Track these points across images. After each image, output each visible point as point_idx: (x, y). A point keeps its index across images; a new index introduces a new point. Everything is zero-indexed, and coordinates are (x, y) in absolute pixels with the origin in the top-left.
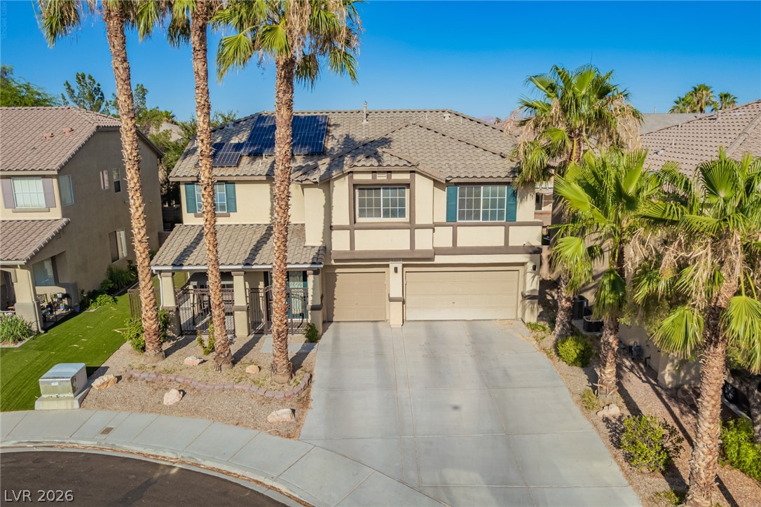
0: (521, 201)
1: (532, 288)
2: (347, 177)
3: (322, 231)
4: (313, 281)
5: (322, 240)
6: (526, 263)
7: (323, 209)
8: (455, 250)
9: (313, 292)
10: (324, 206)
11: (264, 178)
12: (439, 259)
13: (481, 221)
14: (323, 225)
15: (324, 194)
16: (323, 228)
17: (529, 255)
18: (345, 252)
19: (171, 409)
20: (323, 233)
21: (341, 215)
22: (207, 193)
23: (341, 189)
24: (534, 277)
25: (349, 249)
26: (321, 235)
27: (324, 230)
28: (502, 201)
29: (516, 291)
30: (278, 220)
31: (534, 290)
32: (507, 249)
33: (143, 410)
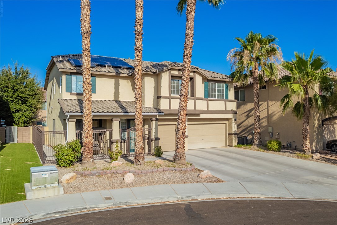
0: (229, 90)
1: (234, 130)
2: (168, 72)
3: (153, 100)
5: (153, 105)
6: (232, 118)
7: (153, 89)
8: (208, 112)
10: (154, 88)
12: (202, 116)
13: (217, 98)
14: (153, 97)
15: (154, 81)
16: (153, 99)
17: (232, 115)
18: (167, 110)
20: (153, 102)
24: (235, 125)
25: (169, 109)
26: (152, 103)
27: (154, 100)
28: (223, 90)
29: (225, 133)
30: (187, 68)
31: (235, 131)
32: (225, 112)
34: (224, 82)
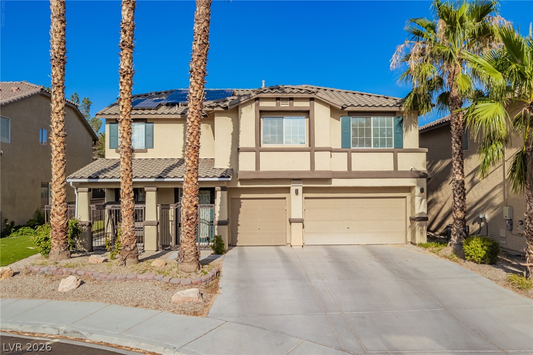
0: (406, 130)
1: (421, 211)
2: (254, 105)
3: (229, 156)
4: (221, 198)
5: (229, 164)
6: (413, 187)
7: (231, 136)
8: (350, 174)
9: (220, 209)
10: (232, 134)
11: (179, 117)
12: (336, 183)
13: (372, 148)
14: (230, 151)
15: (232, 123)
16: (230, 154)
17: (415, 180)
18: (251, 172)
19: (65, 295)
20: (231, 158)
21: (247, 139)
22: (125, 81)
23: (248, 114)
24: (421, 200)
25: (255, 170)
26: (229, 160)
28: (390, 130)
29: (404, 217)
31: (423, 213)
32: (396, 173)
33: (33, 296)
34: (393, 113)
